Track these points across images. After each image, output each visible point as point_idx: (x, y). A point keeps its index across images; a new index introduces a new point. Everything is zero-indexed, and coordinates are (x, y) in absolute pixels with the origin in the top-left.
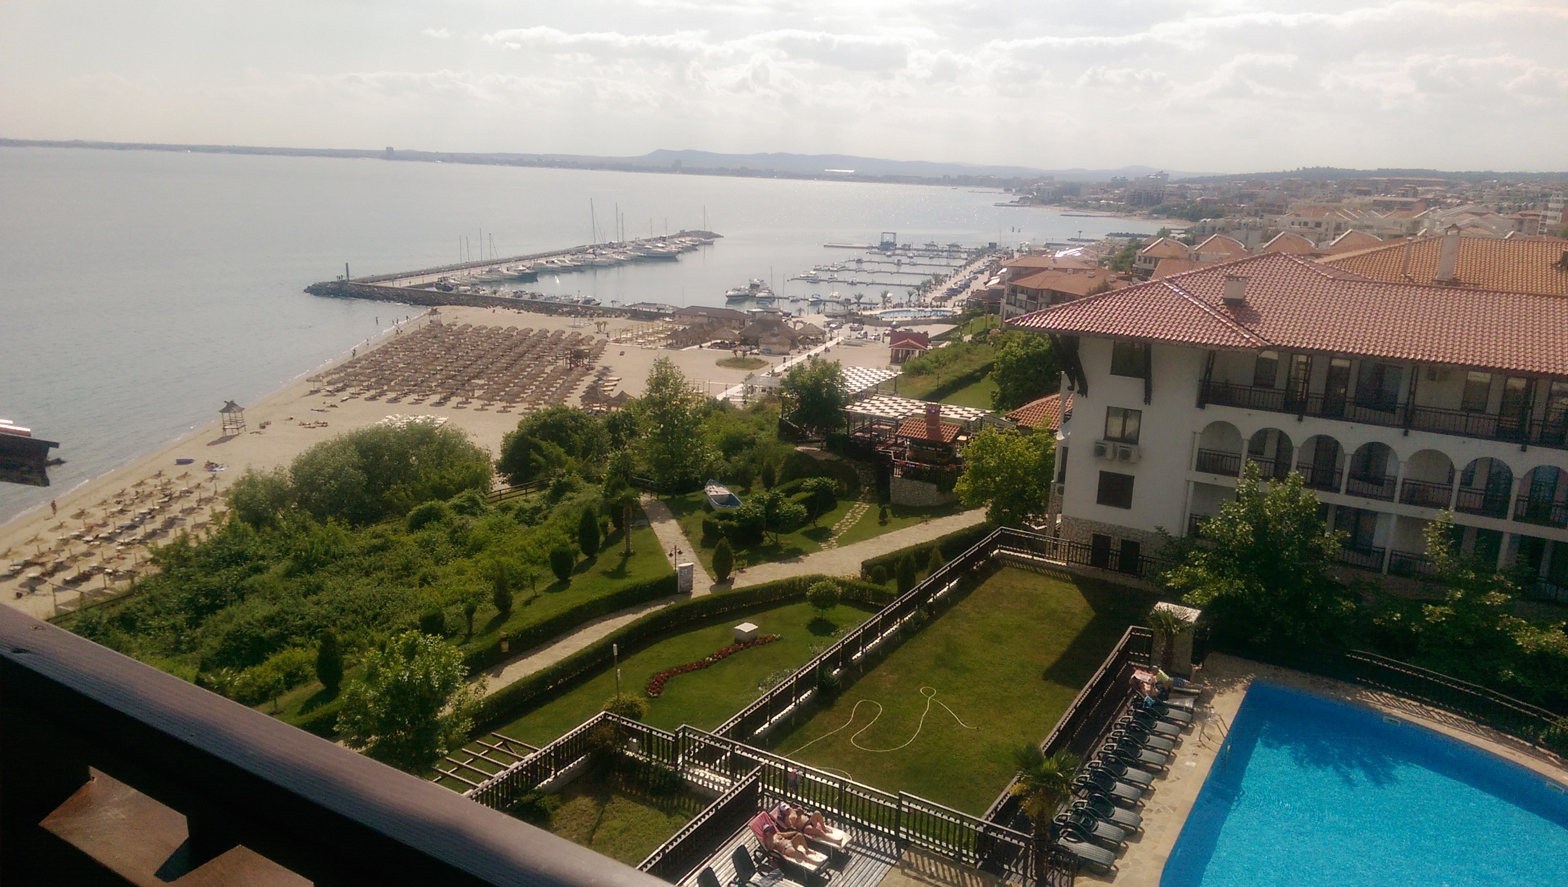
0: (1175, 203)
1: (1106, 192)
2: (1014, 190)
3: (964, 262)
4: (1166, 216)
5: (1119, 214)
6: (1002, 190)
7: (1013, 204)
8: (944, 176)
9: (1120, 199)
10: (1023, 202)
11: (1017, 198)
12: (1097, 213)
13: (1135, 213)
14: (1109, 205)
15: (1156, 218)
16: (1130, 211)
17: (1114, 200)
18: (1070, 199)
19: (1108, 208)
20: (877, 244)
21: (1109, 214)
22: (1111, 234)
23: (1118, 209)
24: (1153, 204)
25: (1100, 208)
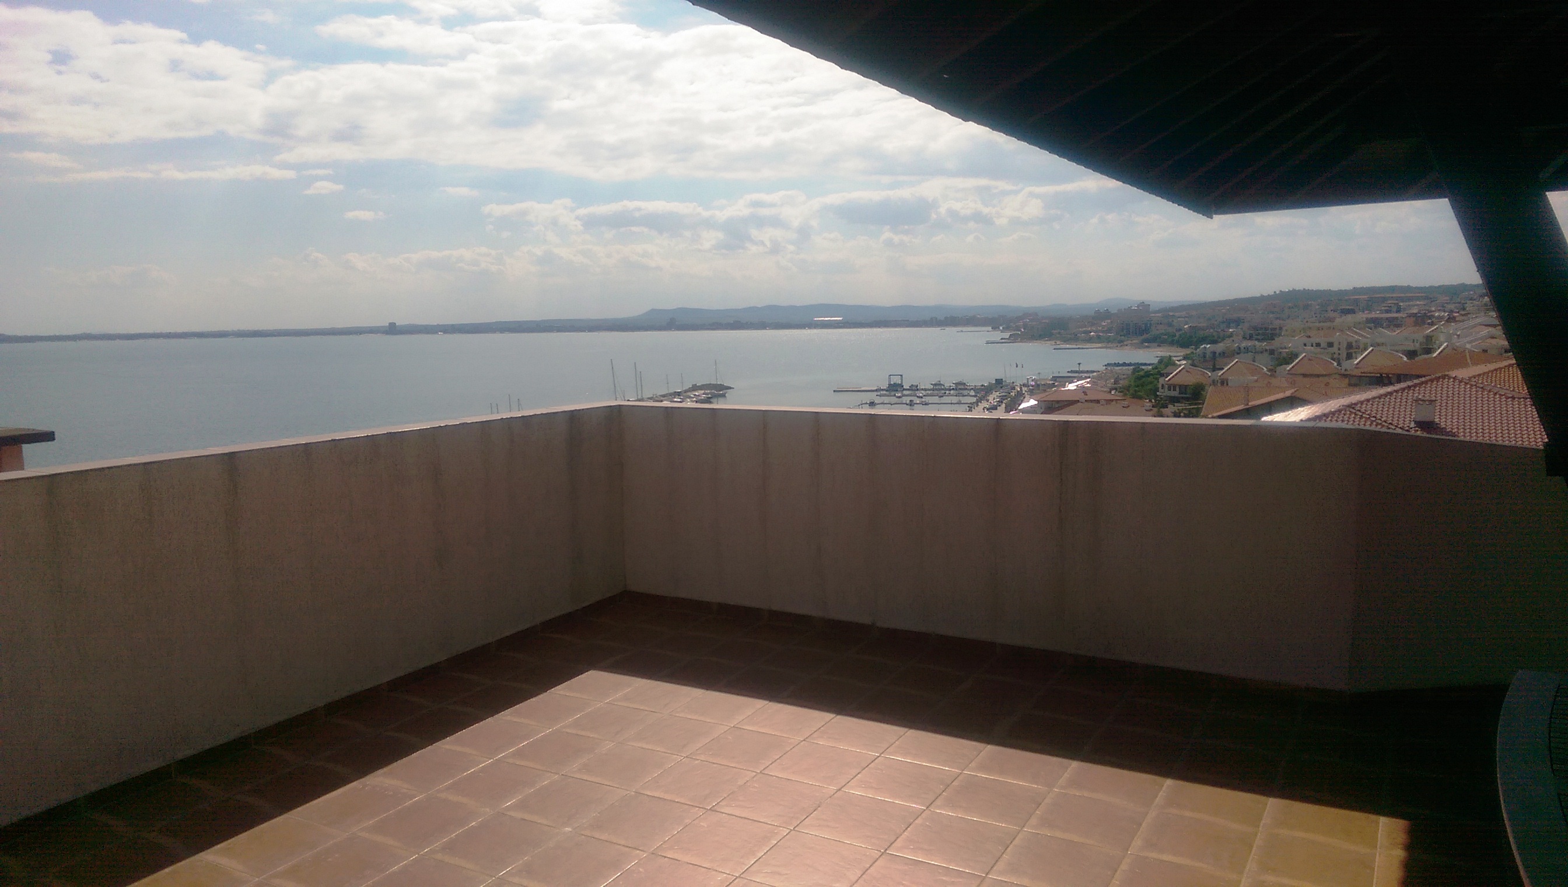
0: (1163, 331)
1: (1093, 324)
2: (1001, 328)
3: (974, 400)
4: (1156, 344)
5: (1110, 345)
6: (990, 328)
7: (1003, 341)
8: (932, 319)
9: (1109, 330)
10: (1013, 339)
11: (1007, 335)
12: (1088, 345)
13: (1125, 343)
14: (1099, 337)
15: (1148, 347)
16: (1121, 341)
17: (1103, 332)
18: (1059, 333)
19: (1099, 339)
20: (885, 386)
21: (1100, 345)
22: (1108, 365)
23: (1109, 340)
24: (1141, 334)
25: (1090, 340)
